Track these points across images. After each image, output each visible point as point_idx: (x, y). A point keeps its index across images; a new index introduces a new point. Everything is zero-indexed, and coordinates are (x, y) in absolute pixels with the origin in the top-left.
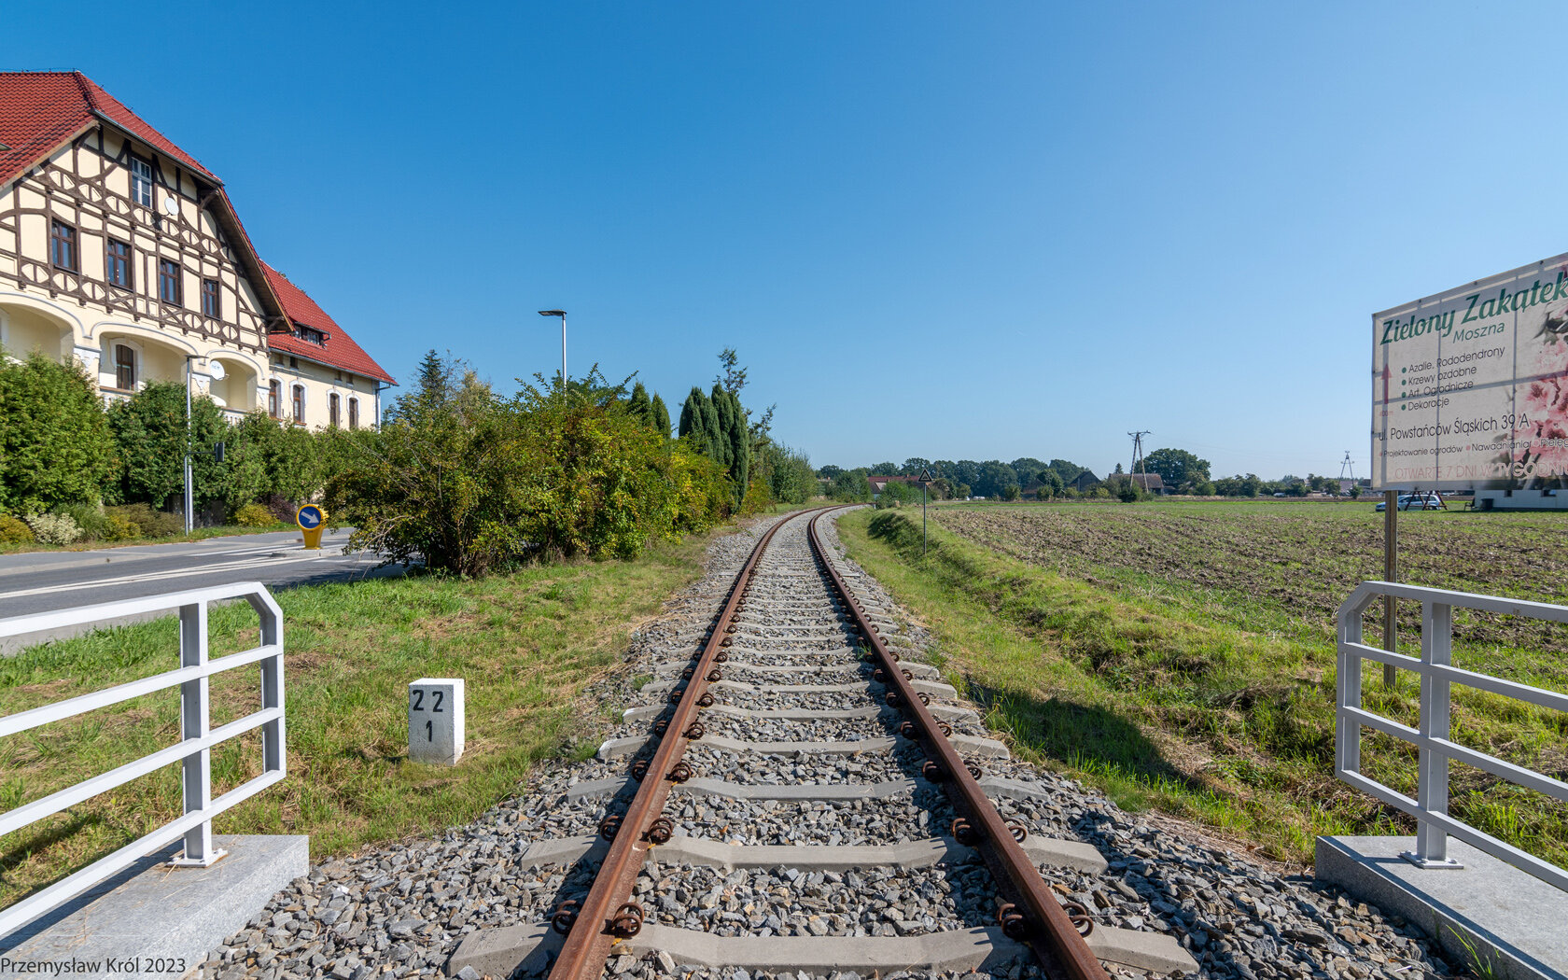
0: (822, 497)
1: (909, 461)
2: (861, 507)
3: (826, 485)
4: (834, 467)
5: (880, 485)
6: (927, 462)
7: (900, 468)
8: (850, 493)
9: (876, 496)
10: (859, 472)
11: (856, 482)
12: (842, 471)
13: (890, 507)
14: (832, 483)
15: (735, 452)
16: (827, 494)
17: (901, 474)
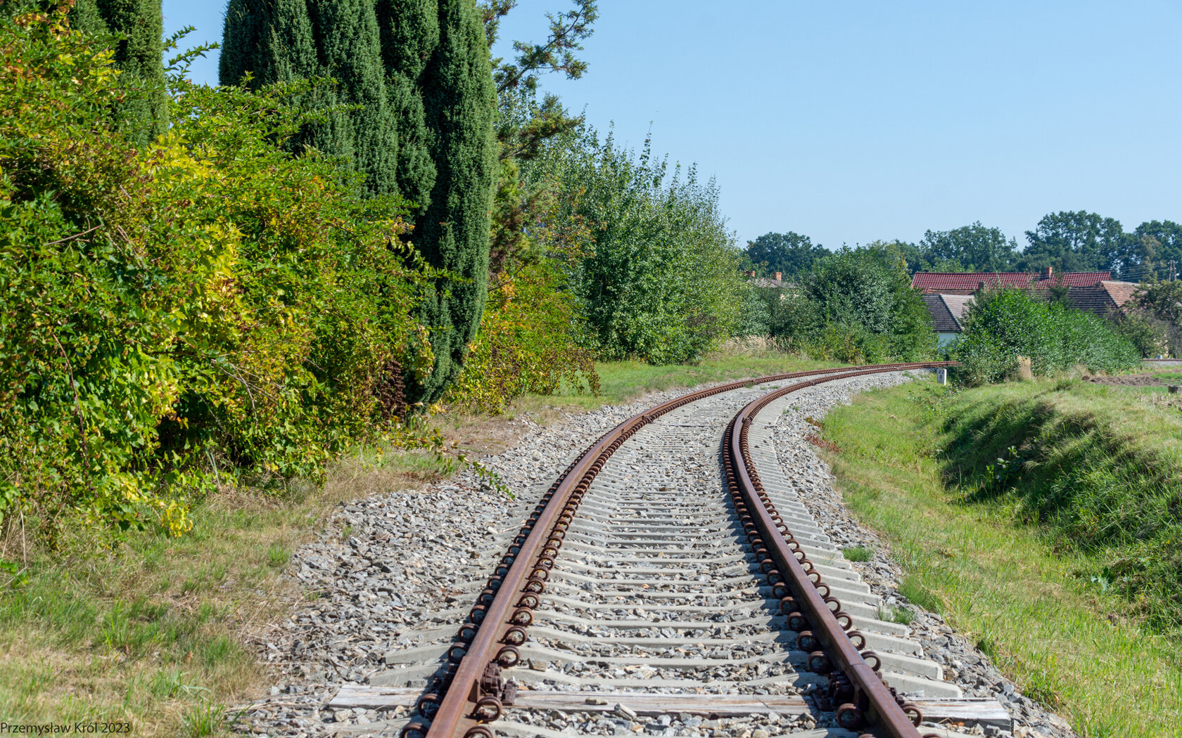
0: (761, 342)
1: (1050, 222)
2: (898, 377)
3: (770, 298)
4: (793, 238)
5: (958, 303)
6: (1113, 226)
7: (1023, 244)
8: (857, 329)
9: (946, 339)
10: (877, 254)
11: (877, 288)
12: (822, 252)
13: (1000, 378)
14: (791, 294)
15: (440, 156)
16: (774, 331)
17: (1022, 267)
